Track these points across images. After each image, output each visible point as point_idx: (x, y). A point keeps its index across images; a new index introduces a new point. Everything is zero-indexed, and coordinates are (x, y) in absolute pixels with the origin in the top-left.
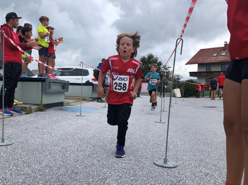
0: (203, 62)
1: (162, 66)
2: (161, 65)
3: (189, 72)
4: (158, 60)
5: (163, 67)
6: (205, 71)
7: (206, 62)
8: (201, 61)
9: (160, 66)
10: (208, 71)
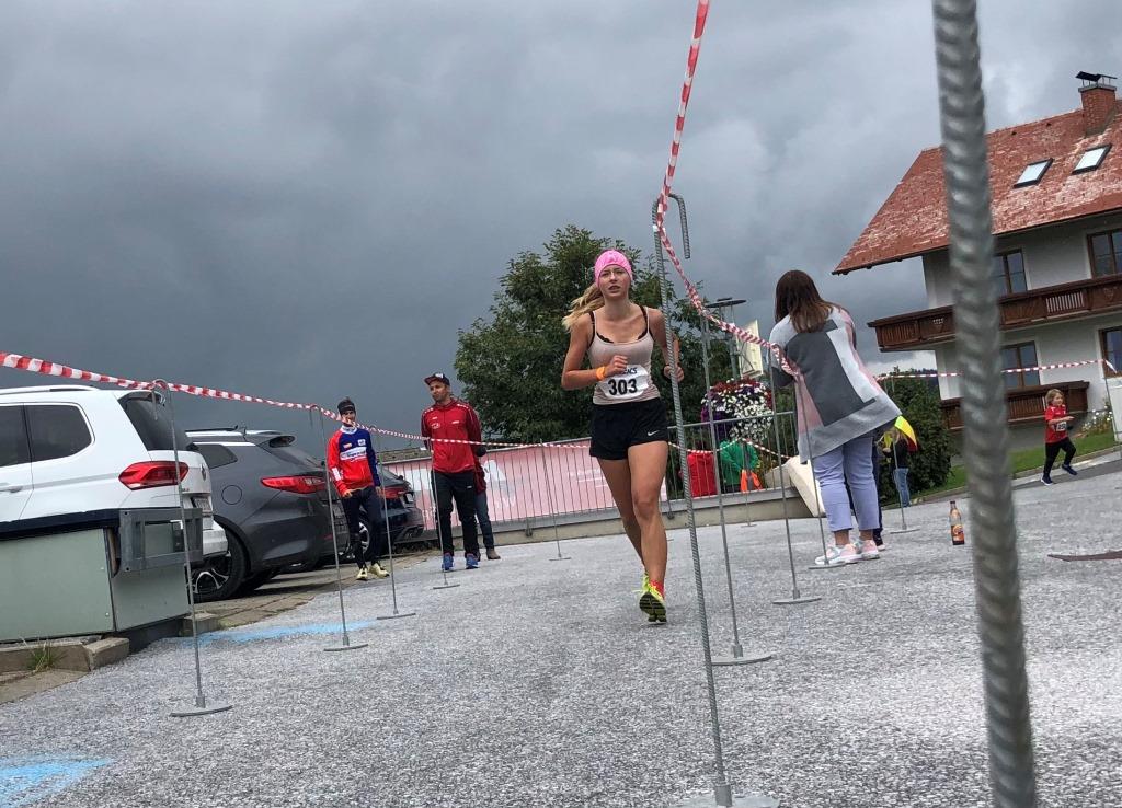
3: (870, 325)
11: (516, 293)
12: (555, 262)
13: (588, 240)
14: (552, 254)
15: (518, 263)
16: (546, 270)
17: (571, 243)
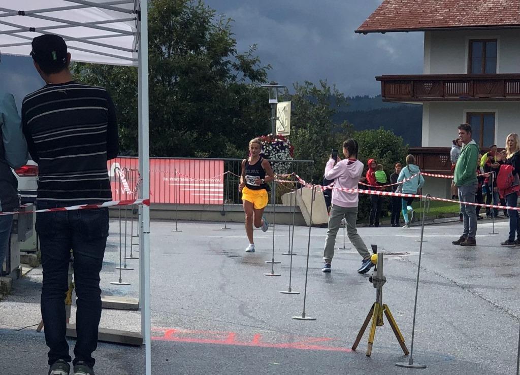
0: (452, 23)
1: (231, 58)
2: (226, 55)
3: (378, 79)
4: (213, 21)
5: (238, 62)
6: (466, 73)
7: (466, 21)
8: (440, 16)
9: (224, 59)
10: (478, 71)
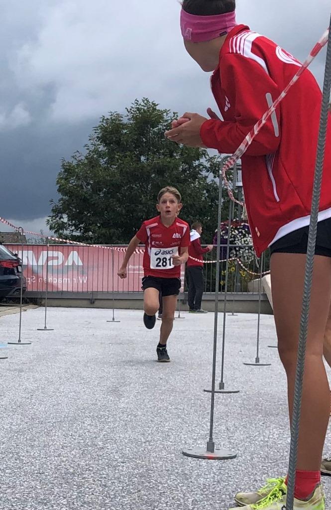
11: (103, 139)
12: (132, 122)
13: (155, 109)
14: (130, 116)
15: (108, 119)
16: (124, 126)
17: (144, 109)
